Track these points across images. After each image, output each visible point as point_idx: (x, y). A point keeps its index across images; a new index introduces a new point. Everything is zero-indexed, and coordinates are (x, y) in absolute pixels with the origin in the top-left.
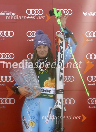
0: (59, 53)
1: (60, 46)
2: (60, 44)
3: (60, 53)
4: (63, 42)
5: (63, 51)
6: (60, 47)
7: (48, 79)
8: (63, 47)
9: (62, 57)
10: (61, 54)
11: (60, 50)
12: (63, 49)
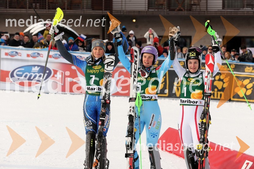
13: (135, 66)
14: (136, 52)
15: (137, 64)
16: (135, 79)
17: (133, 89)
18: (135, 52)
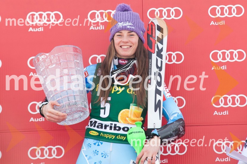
0: (154, 56)
1: (157, 42)
2: (156, 39)
3: (157, 55)
4: (162, 36)
5: (162, 53)
6: (156, 45)
7: (129, 108)
8: (162, 44)
9: (159, 65)
10: (158, 58)
11: (156, 50)
12: (162, 49)
13: (159, 60)
14: (160, 29)
15: (164, 57)
16: (158, 88)
17: (156, 111)
18: (157, 31)
